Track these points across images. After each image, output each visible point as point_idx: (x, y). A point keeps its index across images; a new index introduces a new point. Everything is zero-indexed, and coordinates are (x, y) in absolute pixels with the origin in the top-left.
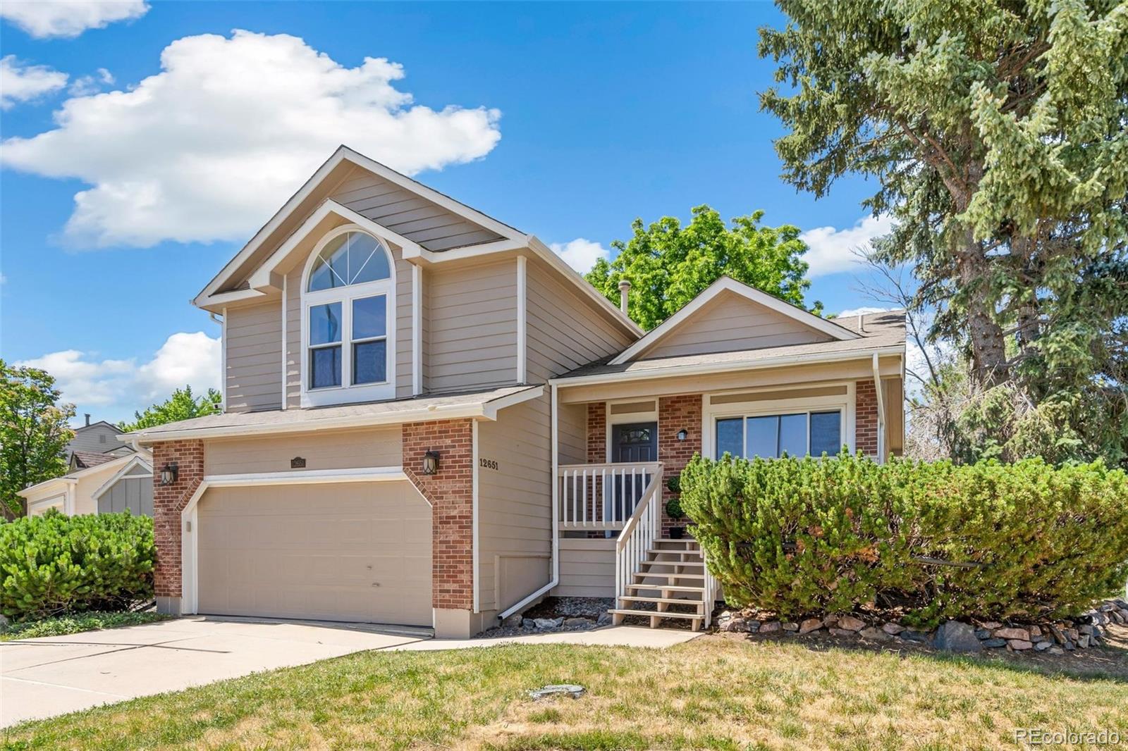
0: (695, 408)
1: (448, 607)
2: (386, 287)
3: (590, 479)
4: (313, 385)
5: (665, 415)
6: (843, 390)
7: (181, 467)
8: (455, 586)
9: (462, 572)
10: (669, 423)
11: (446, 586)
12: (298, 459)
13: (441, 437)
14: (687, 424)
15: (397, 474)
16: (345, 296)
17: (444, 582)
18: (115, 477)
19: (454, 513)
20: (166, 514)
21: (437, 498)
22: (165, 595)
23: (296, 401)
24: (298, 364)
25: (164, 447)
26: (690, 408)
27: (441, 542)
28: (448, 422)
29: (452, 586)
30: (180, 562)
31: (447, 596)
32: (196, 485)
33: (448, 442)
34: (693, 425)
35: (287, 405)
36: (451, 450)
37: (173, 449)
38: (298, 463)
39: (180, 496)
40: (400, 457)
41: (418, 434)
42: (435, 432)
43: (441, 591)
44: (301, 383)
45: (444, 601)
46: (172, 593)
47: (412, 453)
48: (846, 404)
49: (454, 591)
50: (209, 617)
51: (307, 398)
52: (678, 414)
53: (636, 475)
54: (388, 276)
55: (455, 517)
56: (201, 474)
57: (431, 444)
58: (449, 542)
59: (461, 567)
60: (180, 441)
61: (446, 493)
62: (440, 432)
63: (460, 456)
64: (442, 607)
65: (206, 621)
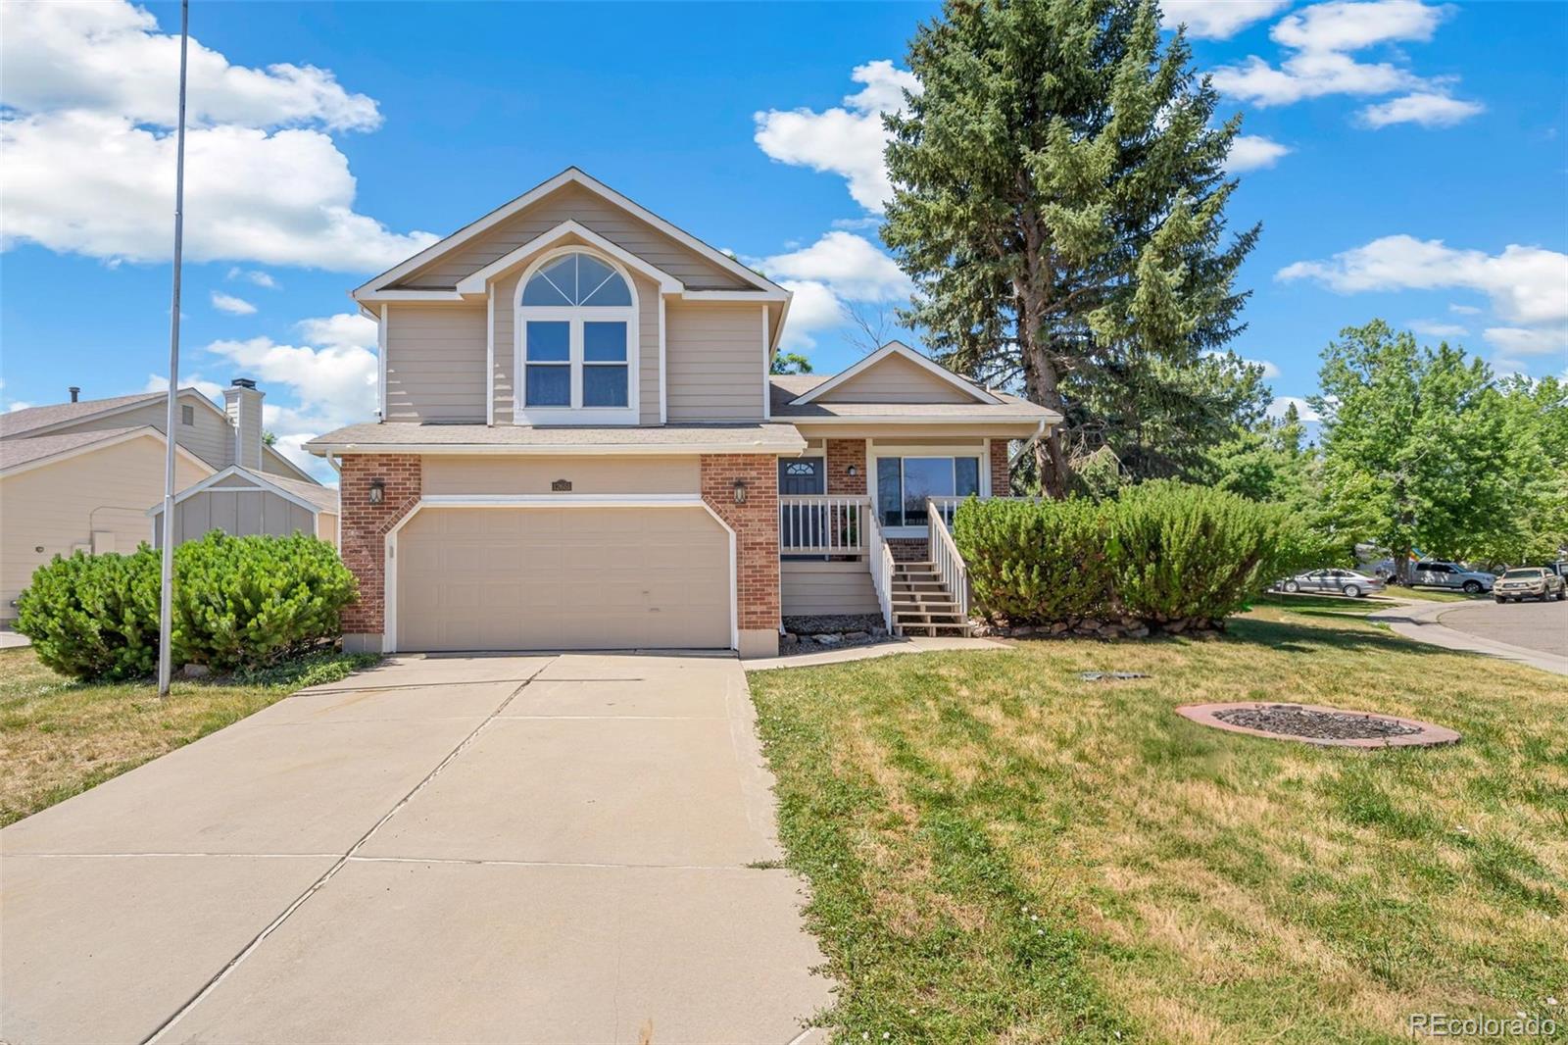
0: (861, 448)
1: (755, 628)
2: (629, 315)
3: (796, 508)
4: (530, 402)
5: (833, 452)
6: (979, 442)
7: (390, 484)
8: (764, 608)
9: (770, 594)
10: (837, 459)
11: (753, 608)
12: (562, 482)
13: (746, 469)
14: (854, 461)
15: (694, 501)
16: (577, 317)
17: (750, 604)
18: (193, 488)
19: (759, 540)
20: (362, 537)
21: (742, 526)
22: (359, 632)
23: (509, 417)
24: (510, 380)
25: (361, 462)
26: (856, 448)
27: (746, 567)
28: (753, 455)
29: (759, 608)
30: (383, 593)
31: (754, 618)
32: (412, 504)
33: (754, 474)
34: (859, 462)
35: (495, 421)
36: (757, 481)
37: (377, 464)
38: (562, 486)
39: (386, 516)
40: (698, 486)
41: (720, 465)
42: (739, 464)
43: (747, 613)
44: (514, 398)
45: (750, 622)
46: (371, 629)
47: (712, 482)
48: (982, 453)
49: (762, 613)
50: (430, 655)
51: (522, 415)
52: (845, 452)
53: (851, 507)
54: (629, 303)
55: (761, 544)
56: (418, 493)
57: (735, 475)
58: (755, 567)
59: (768, 590)
60: (390, 455)
61: (750, 521)
62: (744, 464)
63: (766, 488)
64: (747, 628)
65: (428, 658)
